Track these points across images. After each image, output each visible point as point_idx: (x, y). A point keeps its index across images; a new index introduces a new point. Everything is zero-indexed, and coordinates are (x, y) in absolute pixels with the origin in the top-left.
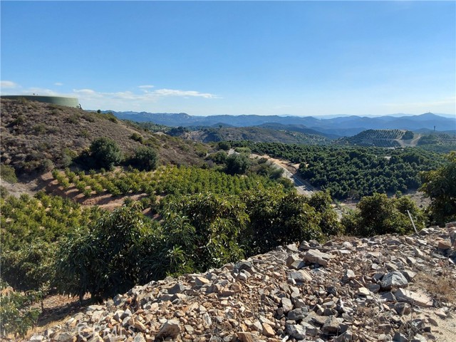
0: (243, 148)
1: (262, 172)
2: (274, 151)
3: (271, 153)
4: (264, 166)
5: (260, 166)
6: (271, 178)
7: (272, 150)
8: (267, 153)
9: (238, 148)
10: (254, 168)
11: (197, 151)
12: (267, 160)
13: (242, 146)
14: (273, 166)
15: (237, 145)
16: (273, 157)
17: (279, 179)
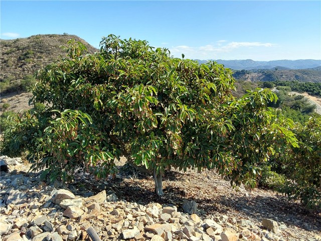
0: (285, 87)
1: (296, 107)
2: (314, 90)
3: (311, 91)
4: (298, 102)
5: (295, 102)
6: (303, 112)
7: (312, 89)
8: (307, 91)
9: (280, 87)
10: (290, 103)
11: (244, 88)
12: (303, 97)
13: (285, 85)
14: (307, 103)
15: (281, 85)
16: (312, 95)
17: (310, 113)
